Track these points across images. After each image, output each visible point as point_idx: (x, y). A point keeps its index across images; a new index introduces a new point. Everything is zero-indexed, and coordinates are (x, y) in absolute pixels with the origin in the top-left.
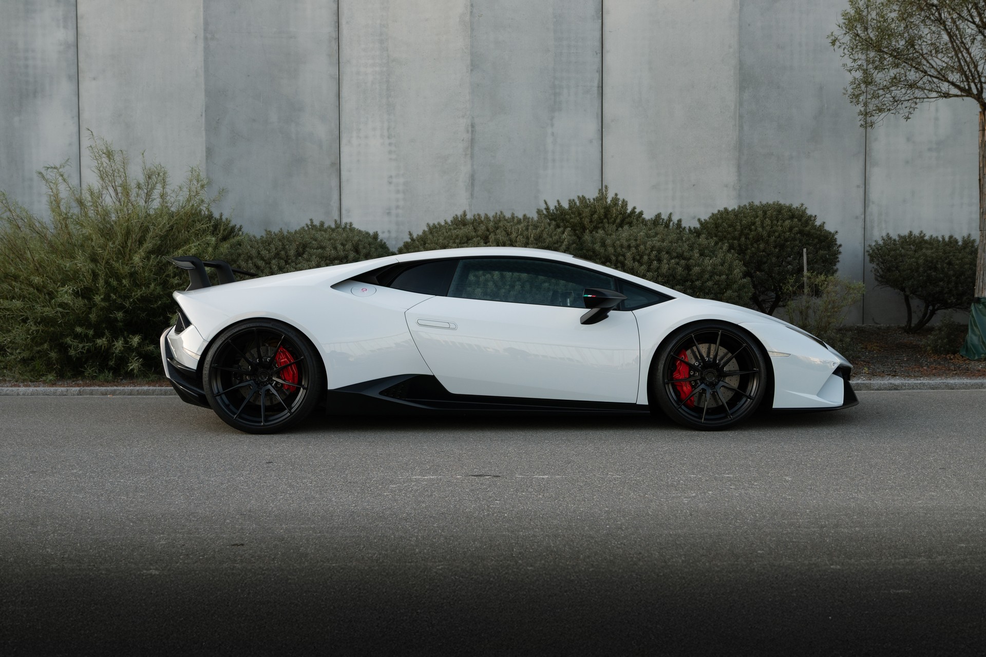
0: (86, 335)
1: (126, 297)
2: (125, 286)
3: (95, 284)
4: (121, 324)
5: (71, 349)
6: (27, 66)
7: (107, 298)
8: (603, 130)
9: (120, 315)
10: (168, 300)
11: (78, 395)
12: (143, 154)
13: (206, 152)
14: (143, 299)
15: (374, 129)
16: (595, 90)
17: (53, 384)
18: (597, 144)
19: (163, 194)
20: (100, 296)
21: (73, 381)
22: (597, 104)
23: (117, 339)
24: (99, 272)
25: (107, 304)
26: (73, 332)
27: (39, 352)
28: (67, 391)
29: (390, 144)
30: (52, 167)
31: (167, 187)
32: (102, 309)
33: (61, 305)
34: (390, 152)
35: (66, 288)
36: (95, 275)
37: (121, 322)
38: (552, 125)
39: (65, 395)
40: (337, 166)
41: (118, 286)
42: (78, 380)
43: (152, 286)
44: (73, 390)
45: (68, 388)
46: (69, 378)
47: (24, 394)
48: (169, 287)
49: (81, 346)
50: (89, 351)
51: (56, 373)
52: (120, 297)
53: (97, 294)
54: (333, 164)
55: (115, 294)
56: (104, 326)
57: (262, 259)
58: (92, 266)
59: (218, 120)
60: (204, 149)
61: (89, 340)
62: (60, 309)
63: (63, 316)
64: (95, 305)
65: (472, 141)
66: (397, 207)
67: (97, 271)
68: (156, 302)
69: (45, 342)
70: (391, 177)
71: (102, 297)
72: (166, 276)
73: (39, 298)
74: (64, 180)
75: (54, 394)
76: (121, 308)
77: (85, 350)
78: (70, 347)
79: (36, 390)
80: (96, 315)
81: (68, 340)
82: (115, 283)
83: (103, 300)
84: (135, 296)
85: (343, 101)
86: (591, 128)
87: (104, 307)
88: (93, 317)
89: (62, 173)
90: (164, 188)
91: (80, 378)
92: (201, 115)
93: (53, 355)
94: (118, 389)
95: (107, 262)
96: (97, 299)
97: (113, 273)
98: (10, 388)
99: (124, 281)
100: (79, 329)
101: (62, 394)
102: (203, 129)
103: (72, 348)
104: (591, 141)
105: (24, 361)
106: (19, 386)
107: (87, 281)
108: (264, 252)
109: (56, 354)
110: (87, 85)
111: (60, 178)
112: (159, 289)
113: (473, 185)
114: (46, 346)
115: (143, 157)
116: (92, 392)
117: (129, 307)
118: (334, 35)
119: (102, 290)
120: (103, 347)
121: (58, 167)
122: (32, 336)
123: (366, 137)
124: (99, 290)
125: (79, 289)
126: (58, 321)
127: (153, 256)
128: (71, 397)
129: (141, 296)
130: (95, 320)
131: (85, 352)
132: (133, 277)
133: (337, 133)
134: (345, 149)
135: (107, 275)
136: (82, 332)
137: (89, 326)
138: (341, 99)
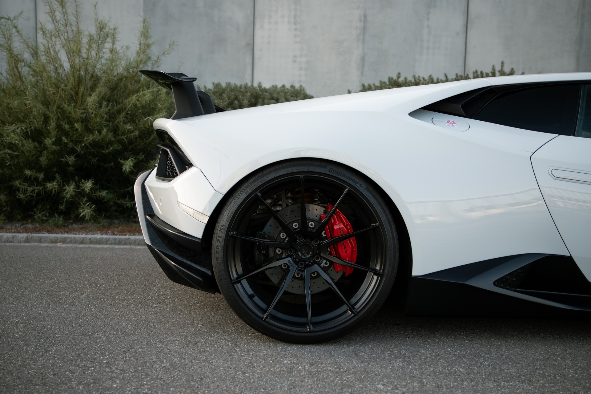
0: (36, 179)
1: (77, 142)
2: (77, 130)
3: (46, 126)
4: (72, 168)
5: (19, 192)
7: (58, 142)
8: (469, 25)
9: (71, 159)
10: (119, 146)
11: (25, 242)
12: (95, 6)
14: (95, 144)
15: (283, 17)
18: (462, 36)
19: (113, 50)
20: (51, 139)
21: (22, 225)
22: (464, 3)
23: (68, 183)
24: (50, 114)
25: (58, 147)
26: (22, 175)
28: (14, 237)
29: (296, 29)
30: (5, 18)
31: (117, 43)
32: (53, 153)
33: (11, 146)
34: (295, 36)
35: (13, 127)
36: (46, 119)
37: (73, 166)
38: (428, 19)
39: (11, 242)
40: (251, 46)
41: (70, 130)
42: (26, 224)
43: (104, 131)
44: (20, 236)
45: (14, 234)
46: (18, 221)
48: (120, 134)
49: (30, 189)
50: (38, 194)
51: (5, 215)
52: (71, 141)
53: (48, 137)
54: (248, 44)
55: (67, 138)
56: (55, 170)
58: (42, 108)
61: (39, 184)
62: (9, 151)
63: (12, 157)
64: (46, 148)
65: (364, 29)
68: (108, 148)
70: (295, 56)
71: (53, 139)
72: (118, 122)
74: (18, 32)
76: (72, 152)
77: (34, 193)
78: (19, 190)
80: (47, 159)
81: (17, 183)
82: (67, 127)
83: (54, 143)
84: (87, 140)
86: (458, 22)
87: (55, 151)
88: (43, 160)
89: (16, 25)
90: (113, 43)
91: (30, 221)
93: (2, 198)
94: (69, 237)
95: (58, 107)
96: (48, 142)
97: (63, 115)
99: (76, 125)
100: (28, 172)
101: (7, 241)
103: (21, 192)
104: (458, 34)
107: (38, 124)
109: (5, 197)
111: (14, 30)
112: (110, 136)
113: (363, 65)
115: (96, 9)
116: (40, 240)
117: (80, 152)
119: (53, 133)
120: (53, 191)
121: (12, 18)
123: (276, 23)
124: (49, 132)
125: (29, 130)
126: (7, 163)
127: (105, 103)
128: (18, 244)
129: (93, 141)
130: (46, 163)
131: (34, 195)
132: (85, 121)
133: (252, 18)
134: (258, 32)
135: (58, 119)
136: (31, 175)
137: (39, 169)
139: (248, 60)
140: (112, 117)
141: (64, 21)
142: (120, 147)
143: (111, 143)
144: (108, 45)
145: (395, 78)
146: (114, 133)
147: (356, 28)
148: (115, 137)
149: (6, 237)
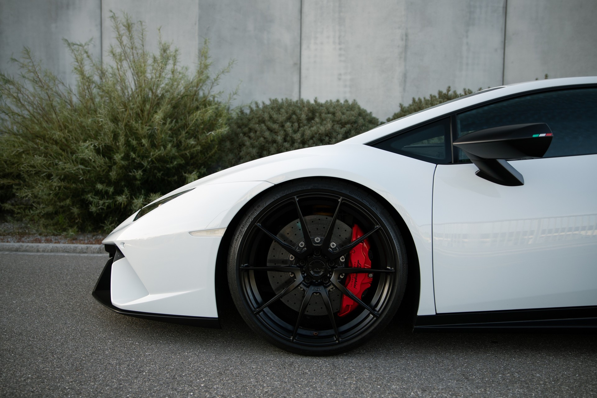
0: (107, 192)
1: (144, 157)
2: (144, 145)
3: (116, 143)
4: (139, 182)
5: (92, 205)
7: (126, 157)
8: (506, 41)
9: (139, 174)
10: (182, 161)
11: (98, 253)
12: (159, 30)
14: (161, 159)
15: (328, 37)
16: (501, 10)
17: (74, 240)
18: (500, 52)
19: (174, 70)
20: (120, 155)
21: (94, 236)
22: (502, 21)
23: (137, 198)
24: (120, 131)
25: (126, 163)
26: (94, 189)
27: (62, 207)
28: (87, 248)
29: (340, 49)
30: (77, 45)
31: (178, 64)
32: (122, 167)
33: (84, 162)
34: (340, 55)
35: (87, 143)
36: (116, 136)
37: (140, 180)
38: (467, 37)
39: (85, 253)
40: (298, 66)
41: (137, 146)
42: (97, 235)
43: (169, 146)
44: (93, 247)
45: (88, 245)
46: (90, 232)
47: (44, 251)
48: (183, 148)
49: (101, 202)
50: (109, 207)
51: (78, 227)
52: (139, 156)
53: (118, 152)
54: (295, 64)
55: (134, 153)
56: (123, 183)
57: (275, 122)
58: (112, 125)
59: (209, 28)
61: (109, 197)
62: (82, 167)
63: (84, 173)
64: (115, 163)
65: (406, 47)
67: (118, 130)
68: (172, 162)
69: (68, 197)
70: (340, 74)
71: (123, 155)
72: (181, 138)
73: (62, 155)
74: (88, 56)
75: (74, 251)
76: (139, 166)
77: (105, 206)
78: (91, 203)
79: (56, 247)
80: (116, 173)
81: (89, 197)
82: (134, 142)
83: (123, 159)
84: (153, 155)
85: (304, 15)
86: (497, 39)
87: (123, 166)
88: (113, 175)
89: (87, 50)
90: (175, 64)
91: (100, 232)
93: (75, 210)
95: (126, 125)
96: (118, 157)
97: (131, 132)
98: (30, 244)
99: (143, 140)
100: (99, 186)
101: (82, 252)
103: (93, 204)
104: (496, 50)
105: (48, 216)
106: (40, 242)
107: (108, 141)
108: (275, 116)
109: (78, 210)
111: (85, 55)
112: (174, 151)
113: (405, 82)
114: (68, 202)
117: (147, 167)
119: (122, 148)
120: (123, 205)
121: (84, 44)
122: (54, 192)
123: (322, 43)
124: (118, 148)
125: (100, 146)
126: (80, 178)
127: (169, 120)
128: (92, 255)
129: (159, 156)
130: (115, 177)
131: (105, 208)
132: (151, 137)
133: (299, 40)
134: (305, 53)
135: (126, 136)
136: (102, 189)
137: (109, 183)
138: (302, 14)
139: (296, 79)
140: (175, 132)
141: (130, 45)
142: (184, 161)
143: (174, 158)
144: (170, 67)
145: (445, 91)
146: (177, 148)
147: (398, 46)
148: (178, 152)
149: (80, 248)
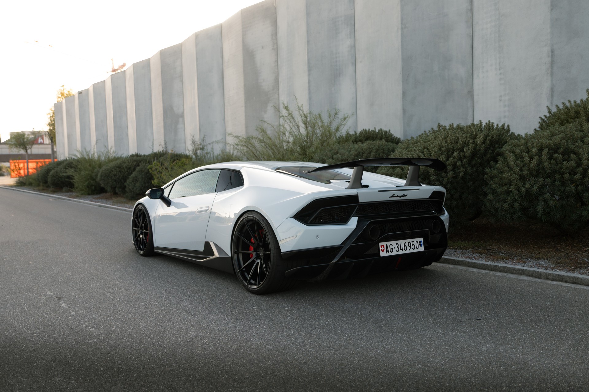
6: (336, 61)
13: (403, 94)
15: (491, 65)
29: (500, 74)
34: (500, 79)
40: (471, 93)
54: (469, 92)
59: (408, 74)
60: (402, 93)
65: (552, 63)
66: (505, 117)
70: (501, 96)
85: (474, 49)
92: (400, 73)
102: (401, 81)
110: (359, 66)
118: (469, 7)
123: (487, 71)
134: (476, 81)
138: (473, 49)
139: (470, 104)
147: (545, 63)
